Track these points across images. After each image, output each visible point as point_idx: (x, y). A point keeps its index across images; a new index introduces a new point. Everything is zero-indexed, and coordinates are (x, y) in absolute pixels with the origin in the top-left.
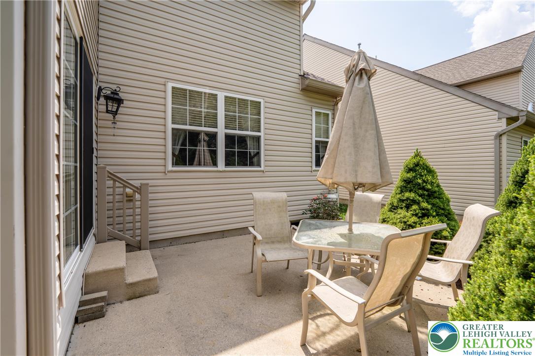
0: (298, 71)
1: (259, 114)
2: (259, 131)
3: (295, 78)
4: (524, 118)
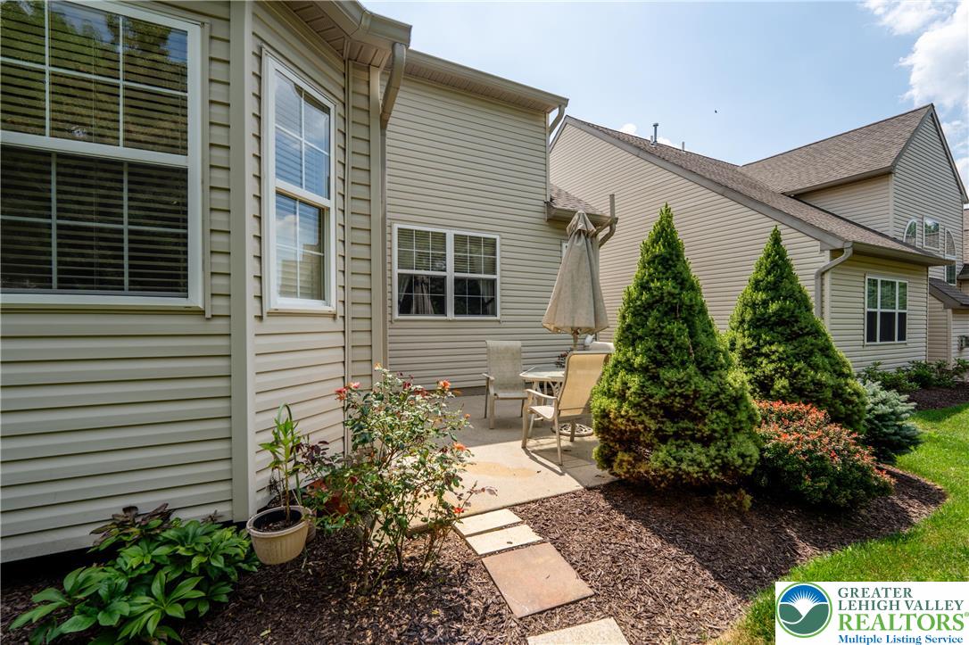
0: (543, 198)
1: (494, 254)
2: (495, 274)
3: (539, 206)
4: (850, 251)
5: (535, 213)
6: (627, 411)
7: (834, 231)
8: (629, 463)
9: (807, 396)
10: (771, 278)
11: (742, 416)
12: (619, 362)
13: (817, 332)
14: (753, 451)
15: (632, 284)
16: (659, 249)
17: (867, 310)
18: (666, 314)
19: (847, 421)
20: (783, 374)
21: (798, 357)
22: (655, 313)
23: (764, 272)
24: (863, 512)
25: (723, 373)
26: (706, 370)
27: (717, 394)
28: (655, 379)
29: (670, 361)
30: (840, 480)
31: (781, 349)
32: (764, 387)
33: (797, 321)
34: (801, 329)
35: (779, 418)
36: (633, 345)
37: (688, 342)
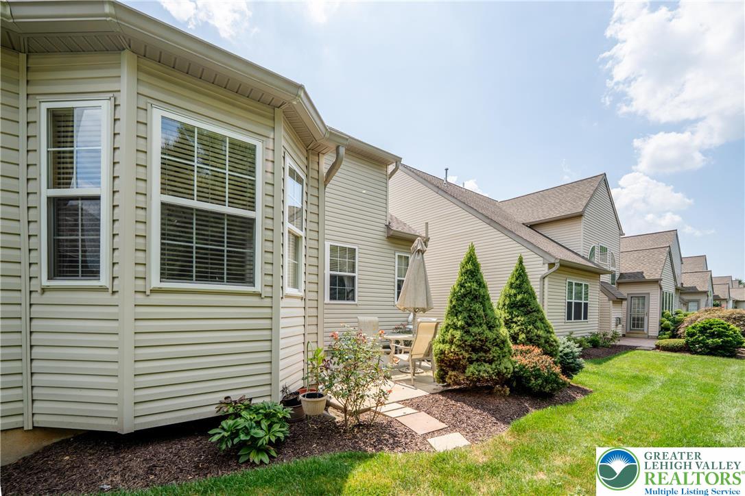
0: (384, 222)
2: (355, 273)
3: (382, 228)
4: (558, 265)
5: (380, 233)
6: (454, 349)
7: (550, 252)
8: (455, 376)
9: (533, 343)
10: (518, 282)
11: (506, 350)
12: (449, 325)
13: (538, 311)
14: (510, 366)
15: (455, 283)
16: (469, 267)
17: (567, 300)
18: (472, 300)
19: (551, 354)
20: (523, 332)
21: (530, 323)
22: (467, 299)
23: (515, 279)
24: (557, 398)
25: (498, 329)
26: (490, 328)
27: (495, 339)
28: (467, 332)
29: (475, 323)
30: (547, 380)
31: (522, 319)
32: (514, 338)
33: (530, 305)
34: (531, 309)
35: (521, 353)
36: (456, 315)
37: (483, 313)
